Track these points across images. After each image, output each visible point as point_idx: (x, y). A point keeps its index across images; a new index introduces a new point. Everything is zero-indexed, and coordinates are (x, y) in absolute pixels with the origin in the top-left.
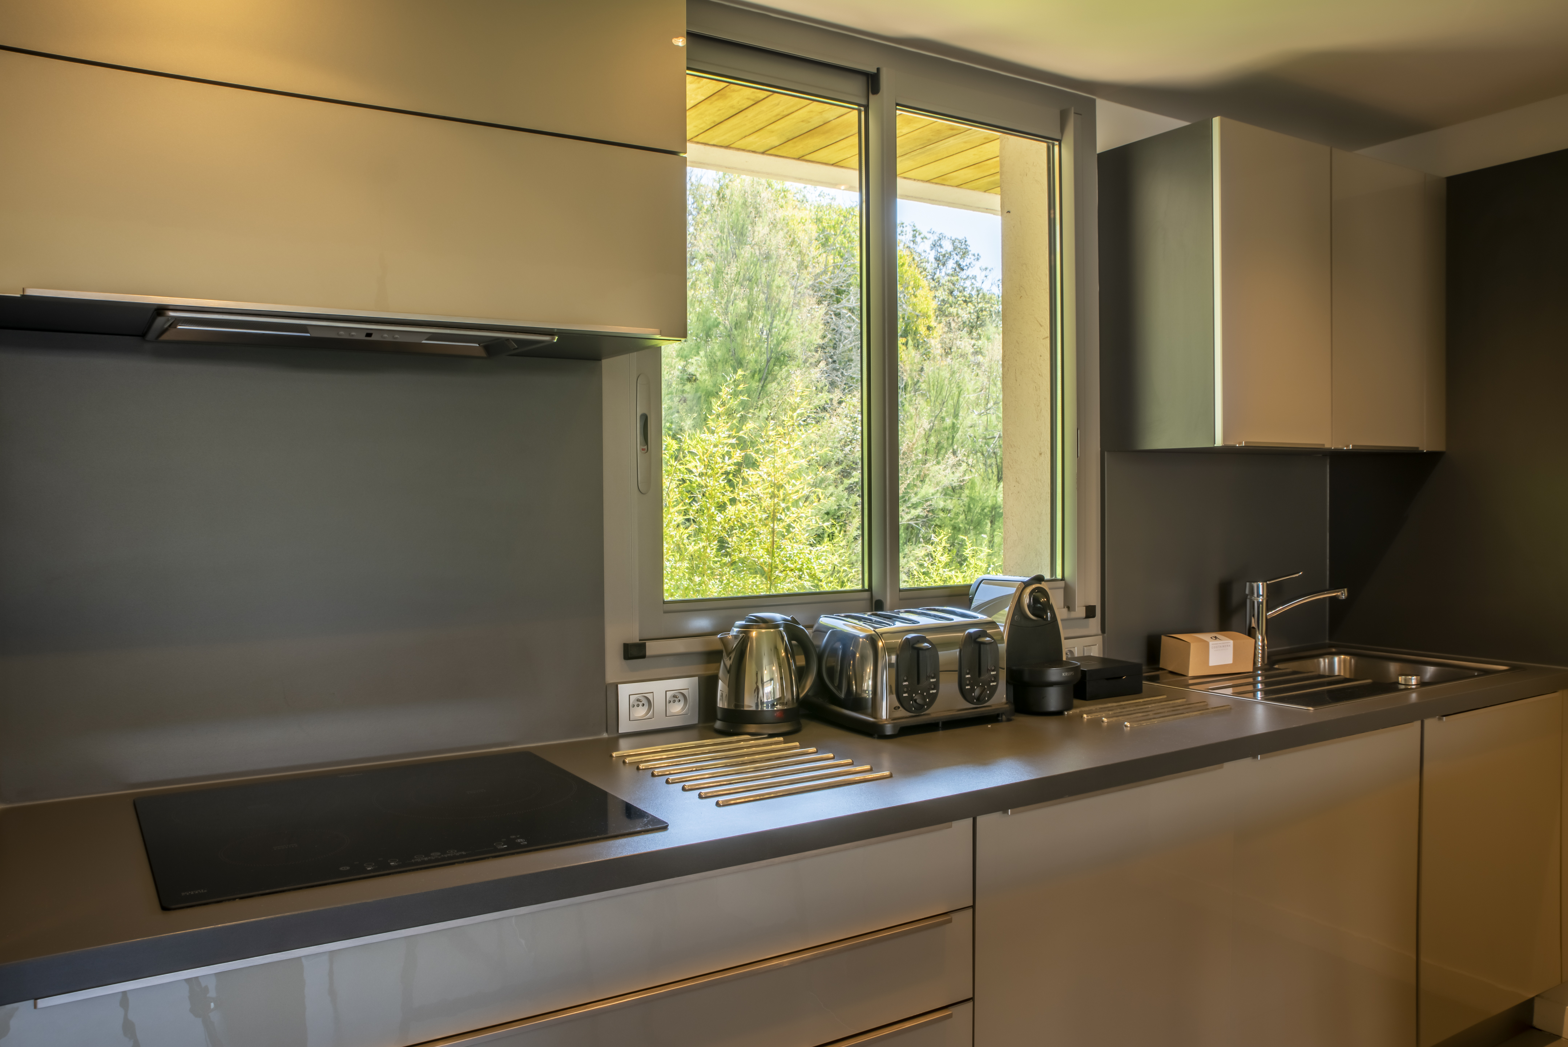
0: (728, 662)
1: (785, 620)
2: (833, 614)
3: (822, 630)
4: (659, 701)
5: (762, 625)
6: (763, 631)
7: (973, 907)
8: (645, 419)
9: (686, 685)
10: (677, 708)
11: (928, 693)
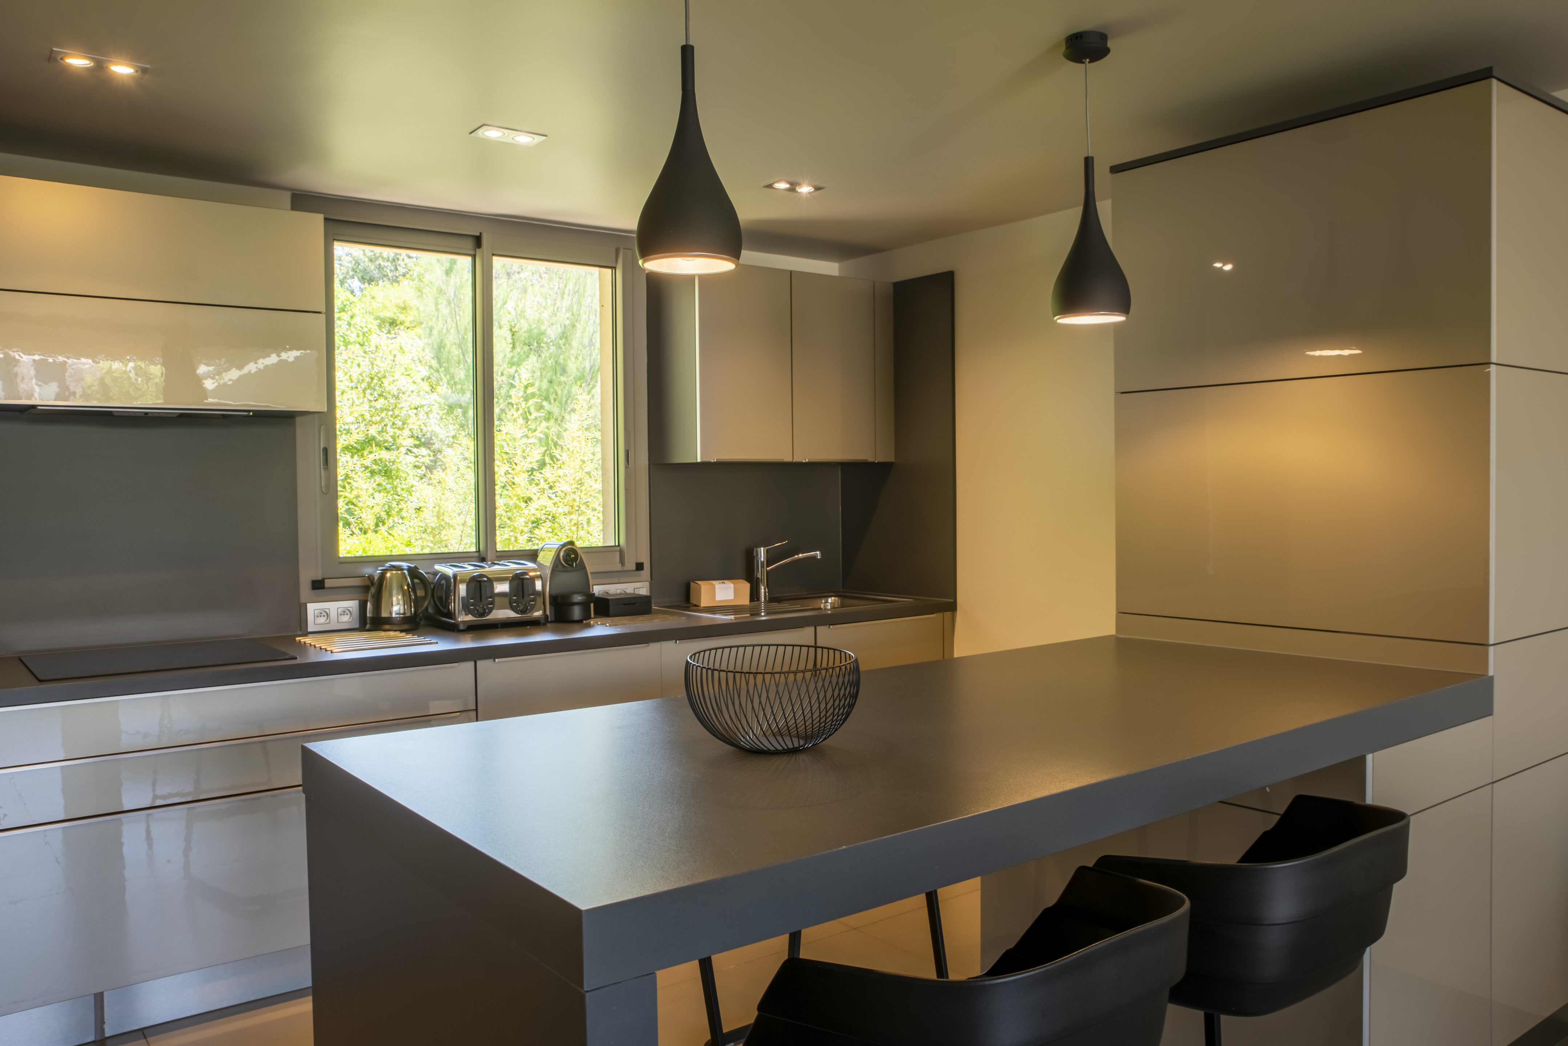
0: (373, 590)
1: (409, 566)
2: (442, 564)
3: (435, 573)
4: (333, 615)
5: (394, 569)
6: (394, 572)
7: (476, 710)
8: (326, 450)
9: (352, 605)
10: (346, 618)
11: (487, 607)
